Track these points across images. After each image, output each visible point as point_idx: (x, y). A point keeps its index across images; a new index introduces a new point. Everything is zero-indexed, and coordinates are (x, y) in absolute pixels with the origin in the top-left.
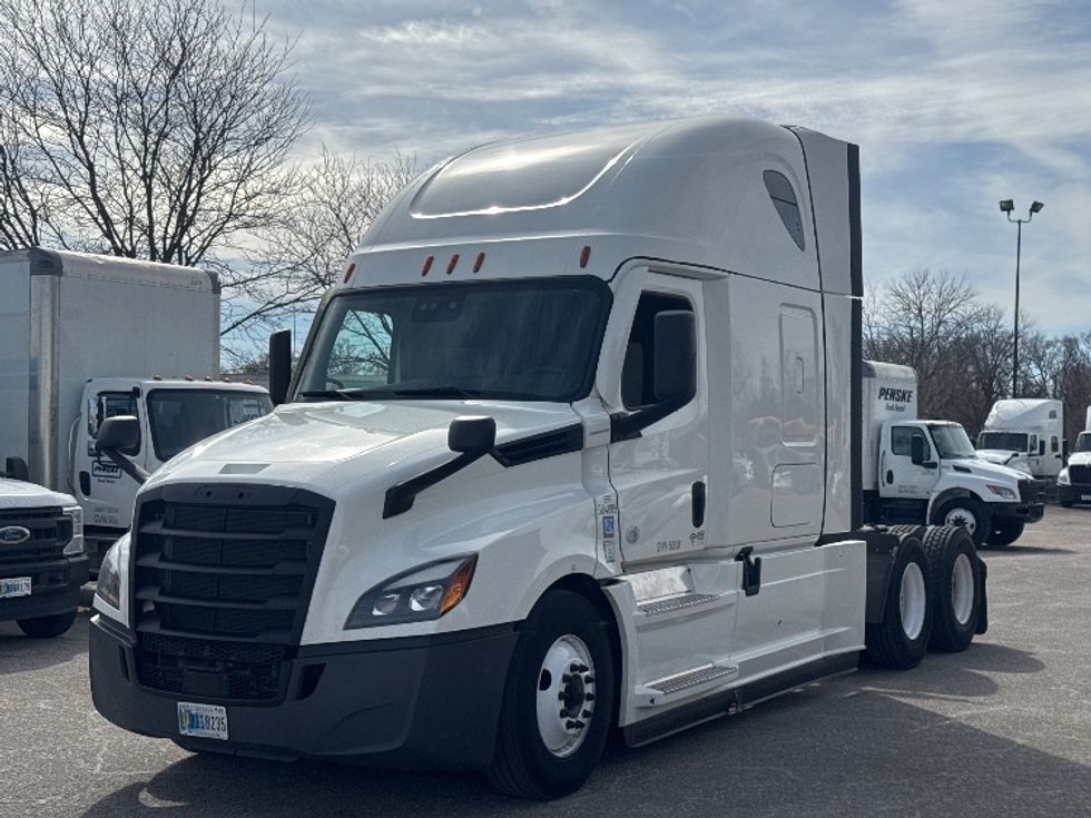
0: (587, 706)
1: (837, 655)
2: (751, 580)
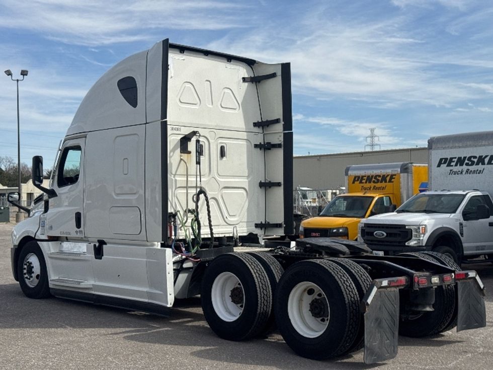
0: (25, 271)
1: (156, 304)
2: (99, 252)
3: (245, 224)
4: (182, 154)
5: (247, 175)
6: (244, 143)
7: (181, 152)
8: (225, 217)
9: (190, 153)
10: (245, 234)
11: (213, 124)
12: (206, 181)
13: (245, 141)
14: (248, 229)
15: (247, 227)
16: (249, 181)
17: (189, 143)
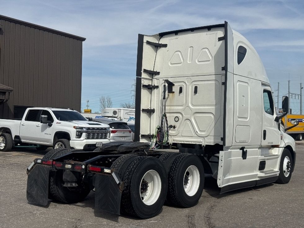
3: (213, 138)
4: (169, 94)
5: (215, 104)
6: (214, 82)
7: (168, 93)
8: (196, 132)
9: (174, 92)
10: (212, 144)
11: (190, 73)
12: (183, 109)
13: (214, 81)
14: (214, 141)
15: (214, 139)
16: (215, 108)
17: (173, 87)
